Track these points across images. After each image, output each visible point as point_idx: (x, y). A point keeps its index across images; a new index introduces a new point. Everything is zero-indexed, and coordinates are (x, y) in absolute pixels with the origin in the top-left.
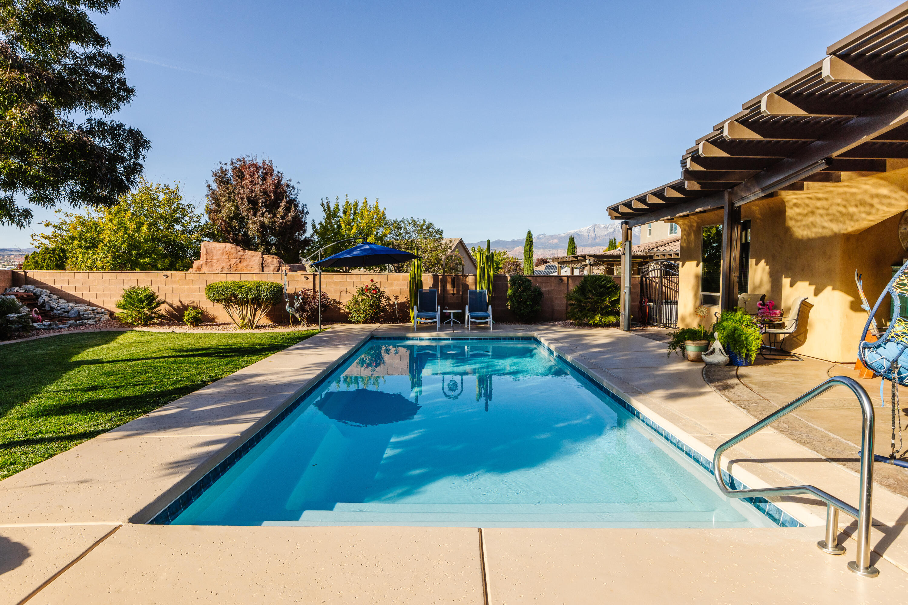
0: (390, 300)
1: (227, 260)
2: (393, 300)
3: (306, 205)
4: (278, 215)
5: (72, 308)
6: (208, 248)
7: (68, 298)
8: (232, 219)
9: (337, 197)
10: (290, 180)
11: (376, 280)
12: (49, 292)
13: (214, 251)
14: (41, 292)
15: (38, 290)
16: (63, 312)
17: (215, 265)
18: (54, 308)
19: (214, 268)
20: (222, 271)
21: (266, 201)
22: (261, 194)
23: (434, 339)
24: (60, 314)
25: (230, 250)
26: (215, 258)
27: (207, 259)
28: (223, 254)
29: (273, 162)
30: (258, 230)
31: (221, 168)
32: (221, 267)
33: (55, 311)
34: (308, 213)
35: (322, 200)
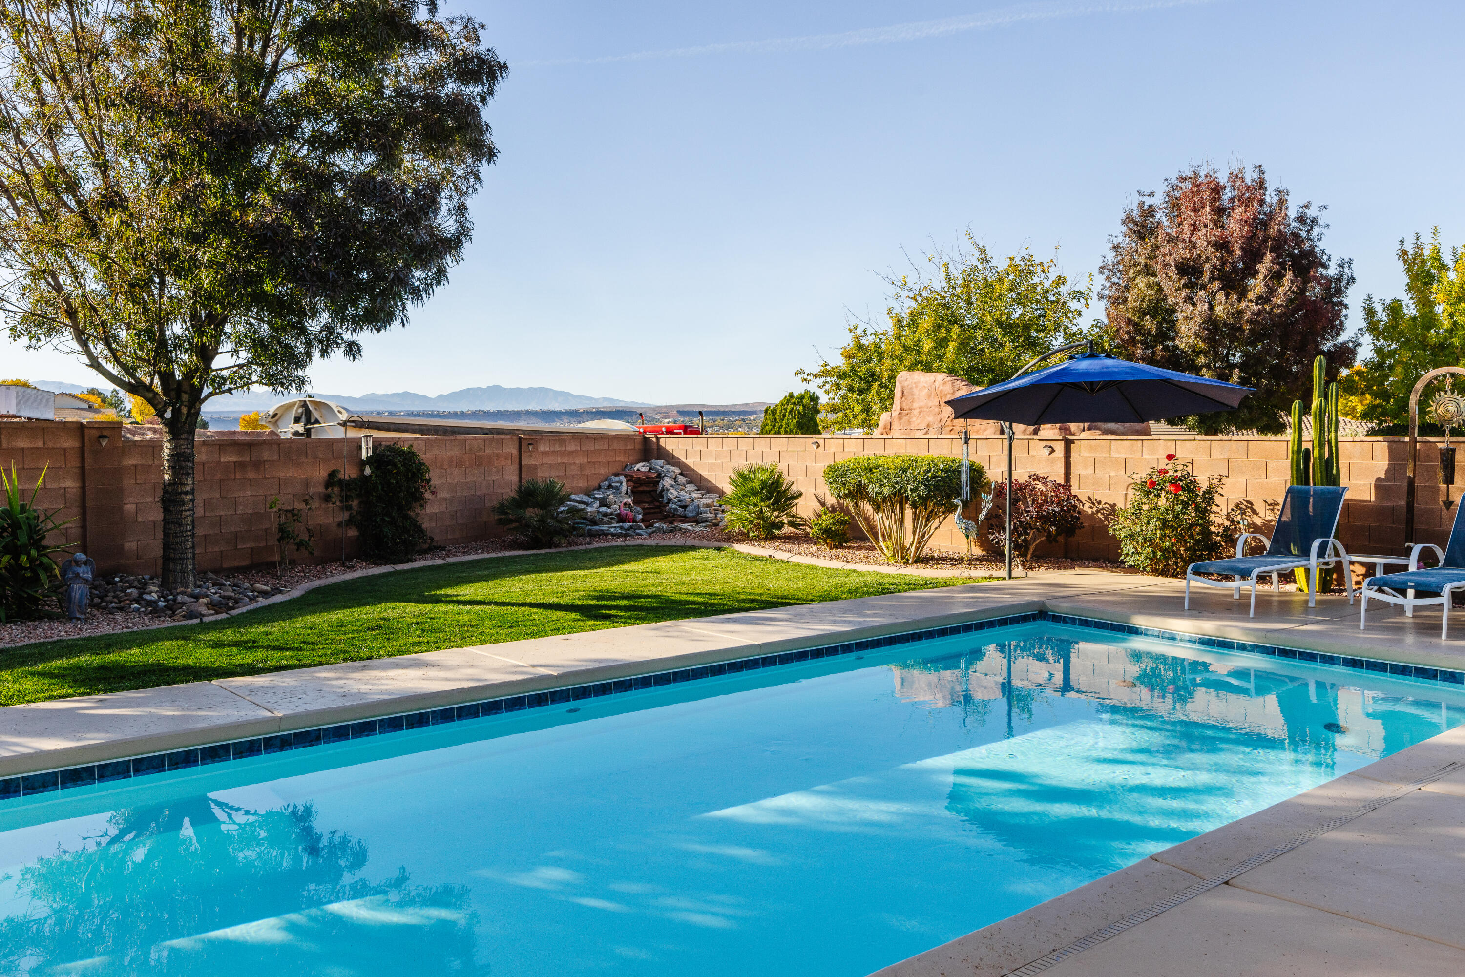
0: (1255, 512)
1: (937, 410)
2: (1262, 514)
3: (1350, 261)
4: (1251, 296)
5: (694, 501)
6: (906, 384)
7: (699, 483)
8: (1143, 313)
9: (1436, 229)
10: (1307, 206)
11: (1183, 455)
12: (678, 473)
13: (916, 391)
14: (668, 472)
15: (666, 469)
16: (680, 507)
17: (915, 420)
18: (671, 500)
19: (912, 426)
20: (926, 433)
21: (1224, 264)
22: (1211, 250)
23: (1208, 642)
24: (673, 509)
25: (941, 387)
26: (916, 405)
27: (902, 409)
28: (929, 396)
29: (1264, 168)
30: (1197, 335)
31: (1141, 205)
32: (924, 425)
33: (668, 505)
34: (1352, 280)
35: (1402, 241)
